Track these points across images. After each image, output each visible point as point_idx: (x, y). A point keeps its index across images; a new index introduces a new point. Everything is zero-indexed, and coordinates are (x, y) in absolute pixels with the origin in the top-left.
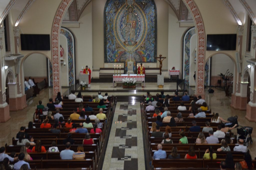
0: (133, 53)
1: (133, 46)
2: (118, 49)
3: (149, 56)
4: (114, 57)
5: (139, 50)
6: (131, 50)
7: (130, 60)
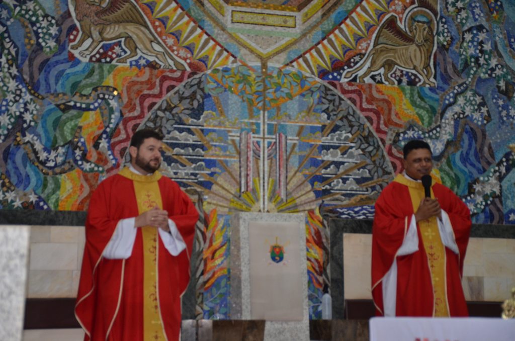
0: (293, 106)
1: (299, 16)
2: (112, 32)
3: (479, 154)
4: (51, 147)
5: (363, 69)
6: (274, 64)
7: (264, 193)
